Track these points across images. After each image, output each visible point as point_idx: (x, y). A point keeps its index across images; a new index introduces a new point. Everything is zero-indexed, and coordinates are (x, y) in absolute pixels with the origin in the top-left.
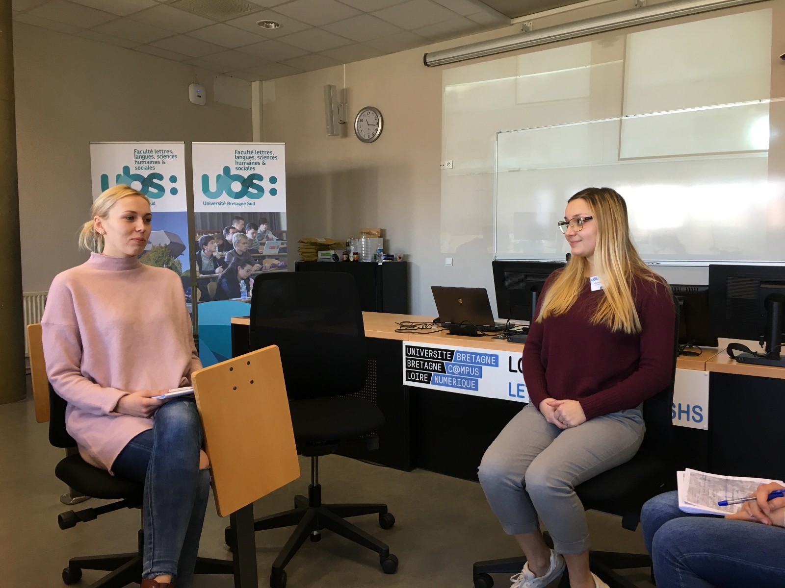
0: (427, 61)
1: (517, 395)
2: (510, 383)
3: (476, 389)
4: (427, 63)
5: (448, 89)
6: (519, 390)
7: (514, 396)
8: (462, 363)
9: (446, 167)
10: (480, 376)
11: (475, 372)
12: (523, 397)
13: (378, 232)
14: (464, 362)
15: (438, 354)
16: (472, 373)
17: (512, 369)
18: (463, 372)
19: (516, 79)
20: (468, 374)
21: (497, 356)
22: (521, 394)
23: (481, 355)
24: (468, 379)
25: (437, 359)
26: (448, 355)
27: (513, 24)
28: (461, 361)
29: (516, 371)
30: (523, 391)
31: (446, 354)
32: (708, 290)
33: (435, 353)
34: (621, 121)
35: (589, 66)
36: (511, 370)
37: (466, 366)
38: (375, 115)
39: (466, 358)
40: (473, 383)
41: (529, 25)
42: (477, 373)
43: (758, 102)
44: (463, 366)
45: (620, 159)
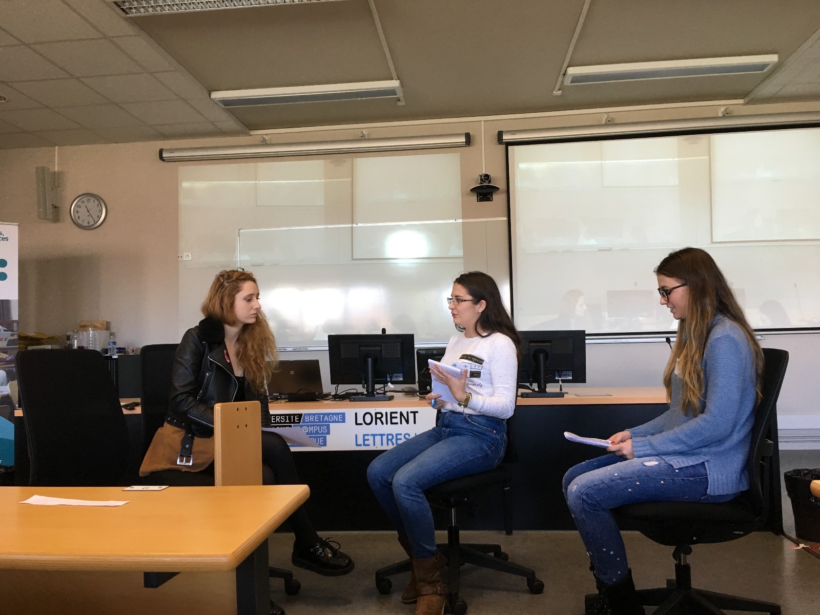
0: (163, 156)
1: (362, 443)
2: (356, 436)
3: (325, 444)
4: (163, 157)
5: (185, 185)
6: (364, 440)
7: (361, 445)
8: (311, 424)
9: (185, 259)
10: (328, 433)
11: (323, 430)
12: (369, 445)
13: (102, 324)
14: (312, 422)
15: (286, 418)
16: (320, 431)
17: (358, 422)
18: (311, 431)
19: (256, 183)
20: (317, 432)
21: (343, 414)
22: (366, 442)
23: (328, 414)
24: (317, 437)
25: (285, 423)
26: (296, 418)
27: (251, 135)
28: (309, 422)
29: (361, 424)
30: (368, 440)
31: (294, 418)
33: (283, 417)
34: (352, 227)
35: (323, 181)
36: (357, 424)
37: (314, 426)
38: (97, 202)
39: (314, 419)
40: (322, 440)
41: (267, 138)
42: (325, 431)
43: (454, 221)
44: (311, 426)
45: (353, 259)
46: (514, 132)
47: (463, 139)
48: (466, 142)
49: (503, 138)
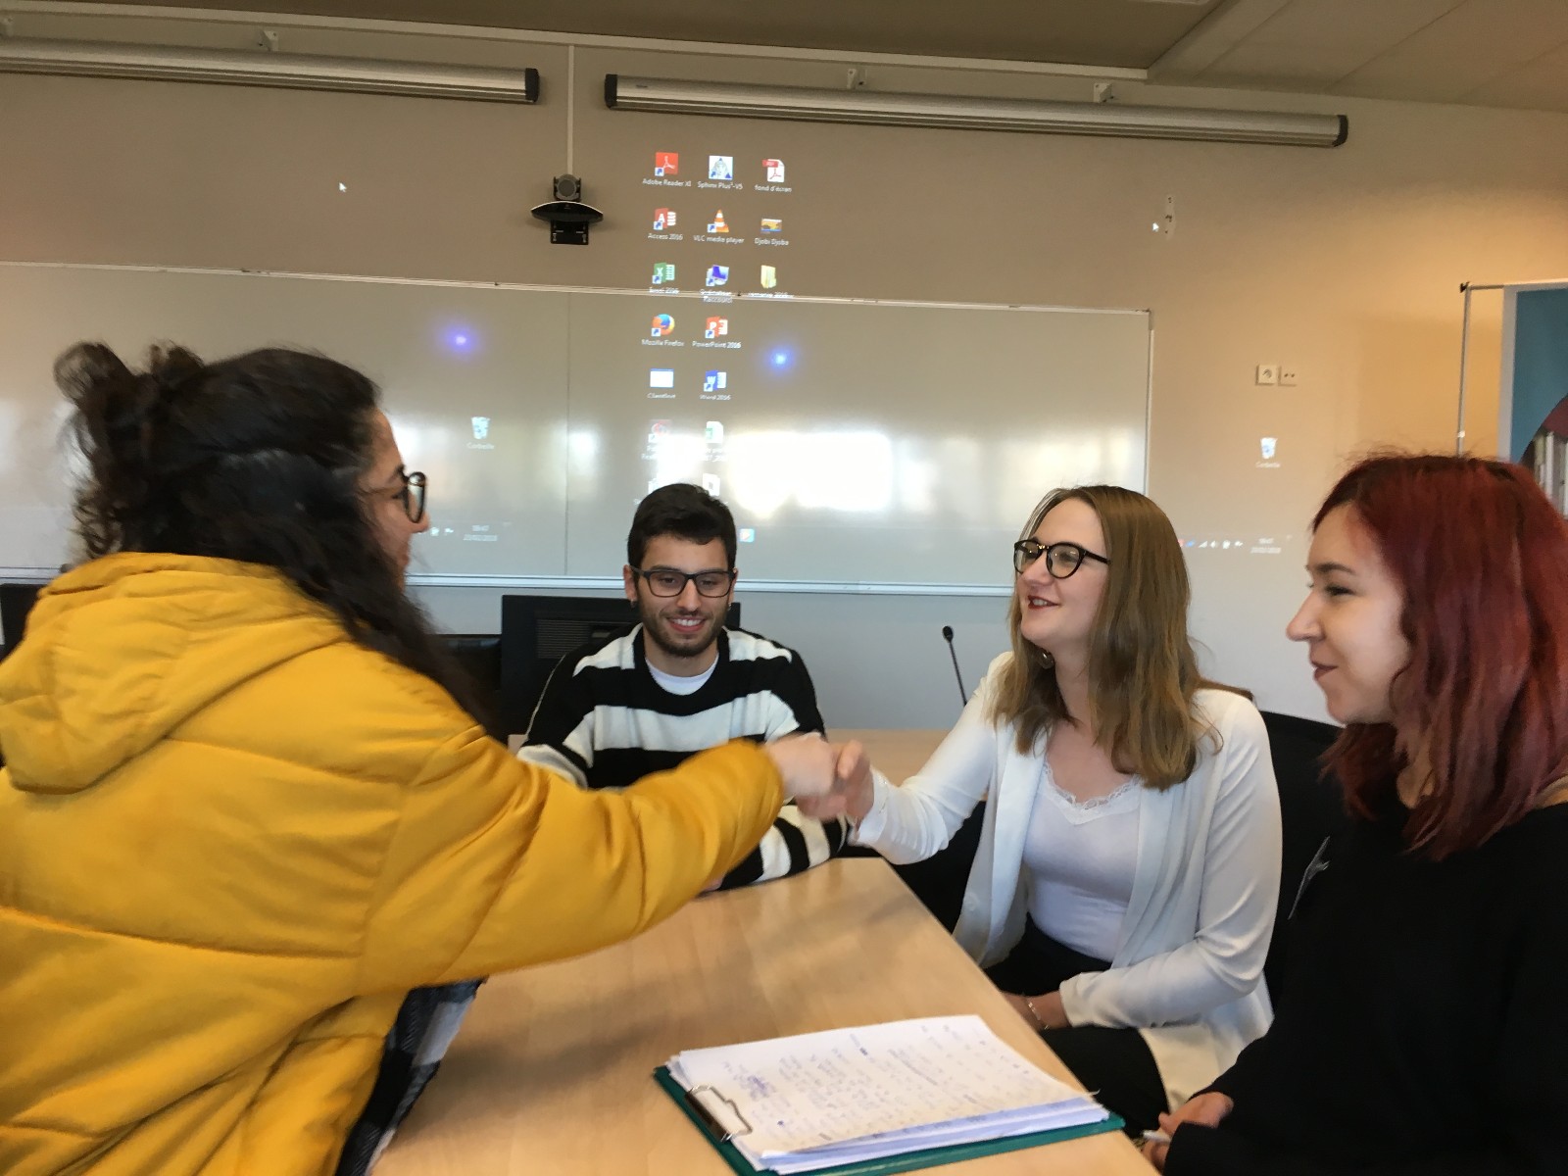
32: (499, 644)
43: (491, 286)
46: (642, 82)
47: (520, 85)
48: (526, 92)
49: (619, 94)
